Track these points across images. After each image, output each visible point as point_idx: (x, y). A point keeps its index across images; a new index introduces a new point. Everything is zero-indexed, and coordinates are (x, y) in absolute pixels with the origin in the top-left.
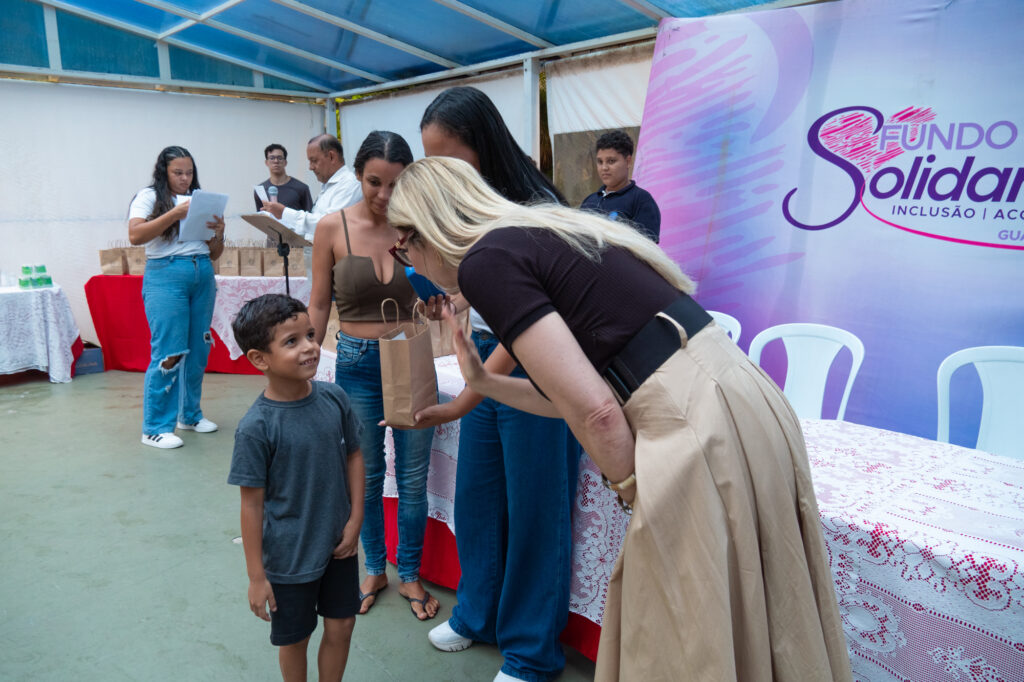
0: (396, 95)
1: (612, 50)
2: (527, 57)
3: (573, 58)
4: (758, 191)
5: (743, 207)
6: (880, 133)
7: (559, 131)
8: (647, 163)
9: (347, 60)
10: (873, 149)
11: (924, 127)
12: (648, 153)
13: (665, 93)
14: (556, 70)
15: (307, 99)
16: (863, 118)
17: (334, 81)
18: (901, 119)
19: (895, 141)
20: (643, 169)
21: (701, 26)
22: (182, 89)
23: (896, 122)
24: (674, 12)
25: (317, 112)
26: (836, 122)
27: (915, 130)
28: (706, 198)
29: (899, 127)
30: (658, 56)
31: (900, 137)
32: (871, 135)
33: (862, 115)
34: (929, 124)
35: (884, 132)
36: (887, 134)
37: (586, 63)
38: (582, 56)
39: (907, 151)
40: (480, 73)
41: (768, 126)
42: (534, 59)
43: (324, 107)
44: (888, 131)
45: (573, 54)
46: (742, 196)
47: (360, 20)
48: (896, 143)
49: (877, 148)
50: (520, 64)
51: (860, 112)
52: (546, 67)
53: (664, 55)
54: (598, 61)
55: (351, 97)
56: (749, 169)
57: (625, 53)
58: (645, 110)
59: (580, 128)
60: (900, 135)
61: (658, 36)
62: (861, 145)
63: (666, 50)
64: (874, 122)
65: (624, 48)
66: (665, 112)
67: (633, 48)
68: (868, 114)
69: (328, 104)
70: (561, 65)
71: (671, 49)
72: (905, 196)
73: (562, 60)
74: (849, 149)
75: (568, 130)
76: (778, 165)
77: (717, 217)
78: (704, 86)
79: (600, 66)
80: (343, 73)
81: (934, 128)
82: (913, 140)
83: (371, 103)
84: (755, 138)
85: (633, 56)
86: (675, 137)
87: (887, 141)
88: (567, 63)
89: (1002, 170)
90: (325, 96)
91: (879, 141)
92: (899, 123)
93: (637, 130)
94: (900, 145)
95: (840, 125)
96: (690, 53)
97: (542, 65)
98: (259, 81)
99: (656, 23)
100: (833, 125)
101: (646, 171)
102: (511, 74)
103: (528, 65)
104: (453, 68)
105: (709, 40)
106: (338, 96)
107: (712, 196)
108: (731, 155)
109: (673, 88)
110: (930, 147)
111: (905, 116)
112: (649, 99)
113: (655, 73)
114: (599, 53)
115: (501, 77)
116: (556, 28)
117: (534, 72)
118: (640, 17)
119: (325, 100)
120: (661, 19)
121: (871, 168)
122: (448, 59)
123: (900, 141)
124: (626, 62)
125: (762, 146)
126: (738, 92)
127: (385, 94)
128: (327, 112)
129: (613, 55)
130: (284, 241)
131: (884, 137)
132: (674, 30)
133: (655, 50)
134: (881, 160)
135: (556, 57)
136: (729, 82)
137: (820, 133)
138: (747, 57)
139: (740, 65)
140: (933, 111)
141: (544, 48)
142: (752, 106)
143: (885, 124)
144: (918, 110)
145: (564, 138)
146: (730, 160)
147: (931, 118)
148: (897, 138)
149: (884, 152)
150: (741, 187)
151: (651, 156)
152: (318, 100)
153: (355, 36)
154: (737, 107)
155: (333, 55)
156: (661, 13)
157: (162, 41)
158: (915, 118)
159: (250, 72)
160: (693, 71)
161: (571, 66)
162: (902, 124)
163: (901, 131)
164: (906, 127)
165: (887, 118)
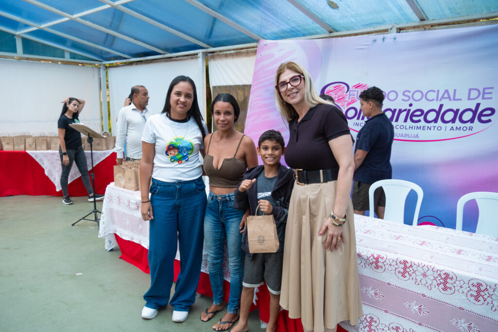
0: (137, 64)
1: (238, 51)
2: (200, 51)
3: (221, 53)
6: (348, 93)
7: (215, 85)
8: (255, 101)
9: (111, 47)
10: (346, 99)
12: (255, 97)
13: (262, 71)
14: (213, 57)
15: (91, 64)
16: (341, 87)
17: (104, 56)
18: (356, 88)
21: (276, 44)
22: (28, 59)
23: (354, 89)
24: (265, 37)
25: (96, 70)
26: (331, 88)
29: (355, 91)
30: (258, 55)
32: (345, 94)
36: (351, 94)
37: (226, 56)
38: (225, 53)
39: (358, 101)
40: (177, 57)
42: (203, 53)
43: (100, 68)
44: (351, 92)
45: (220, 51)
47: (117, 29)
48: (354, 98)
49: (347, 99)
50: (197, 54)
51: (341, 84)
52: (209, 57)
53: (261, 55)
54: (232, 55)
55: (113, 64)
57: (244, 53)
58: (253, 78)
59: (224, 84)
60: (356, 94)
61: (258, 47)
62: (341, 97)
63: (262, 53)
64: (346, 88)
65: (243, 50)
66: (262, 80)
67: (247, 51)
68: (343, 85)
69: (102, 67)
70: (215, 56)
71: (264, 53)
72: (358, 118)
73: (216, 54)
74: (336, 99)
75: (219, 84)
79: (233, 58)
80: (109, 53)
83: (123, 67)
85: (247, 54)
86: (266, 91)
87: (351, 96)
88: (218, 55)
89: (393, 110)
90: (100, 63)
91: (348, 96)
93: (250, 86)
94: (356, 98)
95: (333, 89)
96: (272, 56)
97: (207, 55)
98: (67, 56)
99: (257, 41)
101: (254, 105)
102: (192, 58)
103: (200, 55)
104: (165, 54)
105: (280, 50)
106: (107, 63)
109: (265, 70)
112: (255, 73)
113: (257, 62)
114: (232, 52)
115: (187, 59)
116: (213, 40)
117: (203, 58)
118: (250, 38)
119: (100, 65)
120: (259, 40)
121: (345, 107)
122: (161, 49)
123: (356, 96)
124: (244, 56)
127: (131, 64)
128: (101, 70)
129: (238, 53)
130: (90, 136)
131: (350, 95)
132: (265, 45)
133: (257, 52)
134: (349, 104)
135: (213, 52)
137: (325, 92)
138: (296, 59)
140: (368, 85)
141: (207, 48)
143: (350, 89)
144: (362, 84)
145: (217, 88)
147: (367, 88)
148: (354, 95)
149: (350, 101)
152: (96, 65)
153: (114, 37)
155: (104, 44)
156: (259, 38)
157: (18, 36)
158: (361, 87)
159: (63, 51)
160: (273, 63)
161: (220, 56)
162: (357, 89)
163: (356, 93)
164: (358, 91)
165: (350, 87)
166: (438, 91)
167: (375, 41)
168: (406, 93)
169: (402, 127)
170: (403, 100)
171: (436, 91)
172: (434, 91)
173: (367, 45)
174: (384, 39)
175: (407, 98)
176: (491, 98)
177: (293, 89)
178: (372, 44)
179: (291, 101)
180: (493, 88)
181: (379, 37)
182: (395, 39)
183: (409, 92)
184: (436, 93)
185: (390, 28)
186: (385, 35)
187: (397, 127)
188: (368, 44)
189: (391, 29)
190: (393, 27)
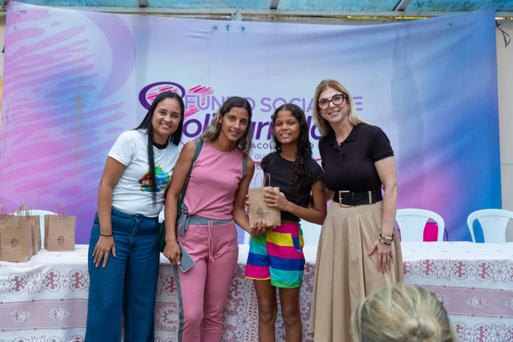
4: (109, 131)
5: (100, 142)
8: (14, 108)
11: (208, 97)
12: (13, 101)
13: (21, 57)
16: (173, 89)
18: (195, 92)
19: (194, 104)
20: (10, 113)
23: (192, 93)
26: (156, 90)
27: (204, 99)
28: (70, 136)
30: (11, 29)
31: (196, 102)
33: (172, 87)
34: (211, 96)
35: (186, 99)
36: (188, 100)
39: (201, 110)
41: (110, 88)
44: (189, 98)
46: (98, 135)
51: (171, 86)
53: (16, 29)
56: (100, 117)
58: (5, 68)
61: (8, 11)
63: (17, 25)
66: (24, 72)
68: (175, 87)
71: (22, 26)
76: (121, 115)
77: (80, 149)
78: (55, 56)
81: (214, 98)
82: (203, 104)
84: (101, 96)
86: (36, 91)
87: (189, 104)
92: (194, 94)
94: (197, 107)
96: (38, 32)
100: (154, 92)
101: (13, 115)
105: (55, 24)
107: (74, 135)
108: (84, 106)
109: (27, 55)
110: (213, 109)
111: (197, 90)
113: (10, 39)
120: (8, 2)
123: (196, 104)
125: (107, 102)
126: (84, 64)
132: (21, 12)
133: (7, 24)
136: (75, 56)
137: (147, 97)
138: (88, 41)
139: (81, 46)
140: (212, 88)
142: (96, 75)
143: (186, 94)
144: (204, 88)
146: (84, 110)
147: (212, 92)
148: (194, 102)
150: (96, 129)
151: (16, 104)
154: (85, 74)
158: (203, 91)
160: (44, 44)
162: (196, 94)
163: (196, 99)
164: (198, 97)
165: (187, 90)
166: (304, 100)
167: (215, 28)
168: (266, 102)
169: (266, 146)
170: (262, 110)
171: (302, 99)
172: (299, 100)
173: (205, 33)
174: (228, 27)
175: (267, 108)
176: (361, 109)
177: (335, 107)
178: (211, 33)
179: (332, 120)
180: (361, 98)
181: (221, 24)
182: (243, 29)
183: (269, 100)
184: (302, 101)
185: (233, 13)
186: (229, 22)
187: (260, 146)
188: (206, 31)
189: (235, 14)
190: (237, 11)
